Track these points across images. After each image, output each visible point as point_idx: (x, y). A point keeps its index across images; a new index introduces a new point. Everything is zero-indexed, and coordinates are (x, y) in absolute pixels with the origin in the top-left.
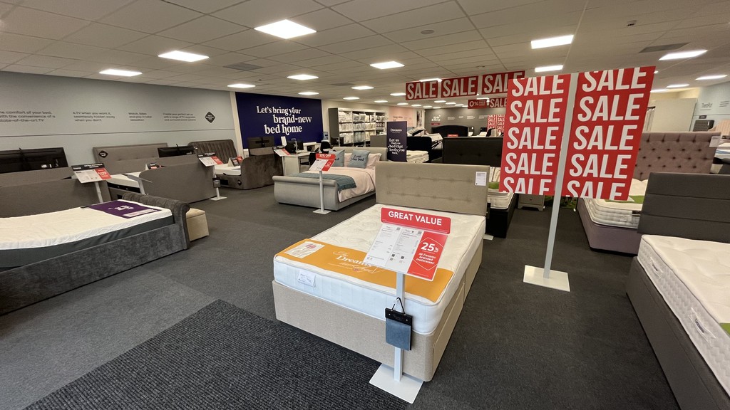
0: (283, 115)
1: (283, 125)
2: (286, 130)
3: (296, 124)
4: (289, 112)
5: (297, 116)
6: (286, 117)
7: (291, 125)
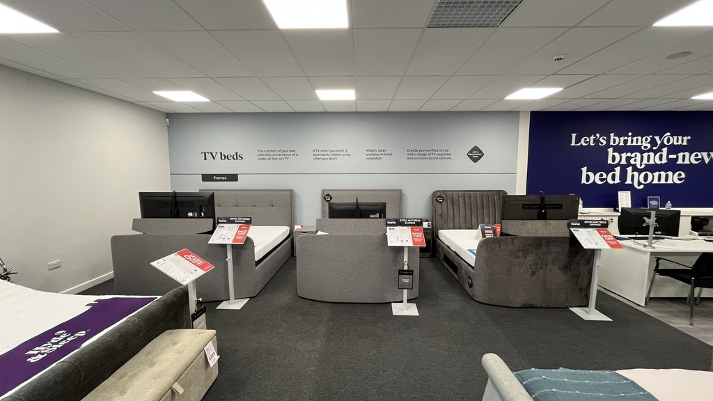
0: (637, 149)
1: (629, 169)
2: (636, 179)
3: (672, 166)
4: (653, 142)
5: (673, 149)
6: (642, 152)
7: (652, 168)
